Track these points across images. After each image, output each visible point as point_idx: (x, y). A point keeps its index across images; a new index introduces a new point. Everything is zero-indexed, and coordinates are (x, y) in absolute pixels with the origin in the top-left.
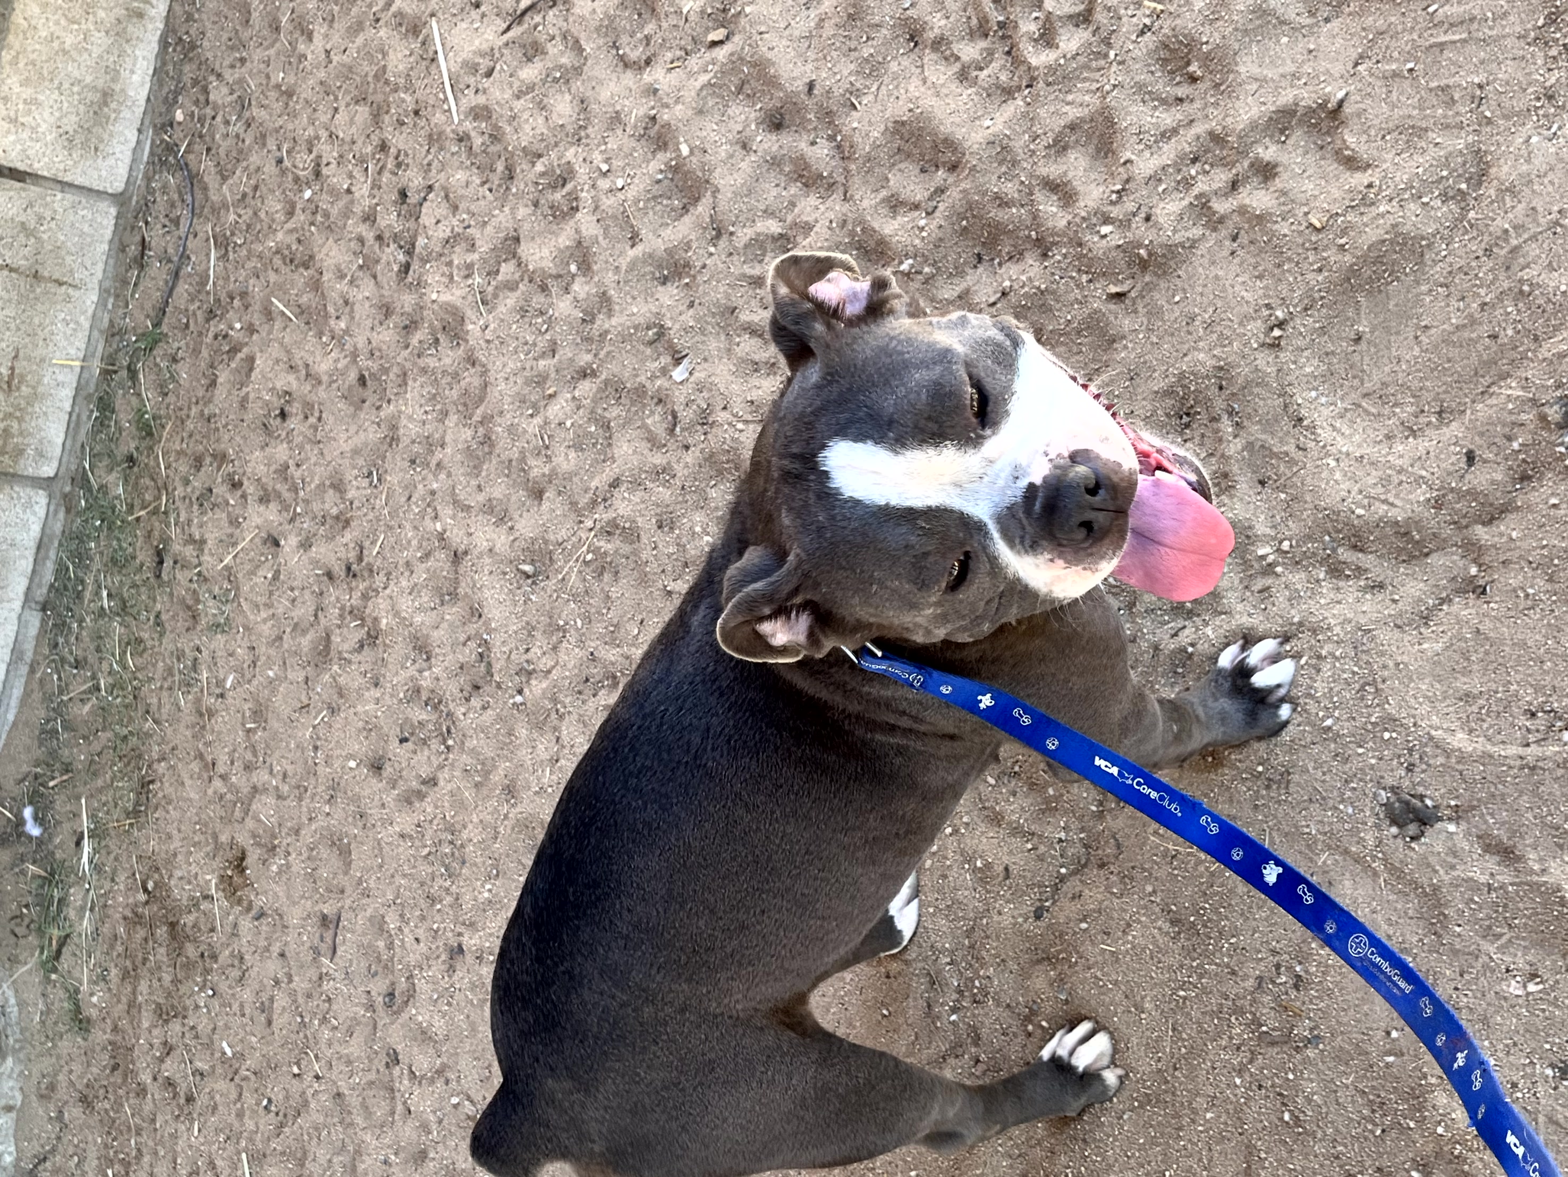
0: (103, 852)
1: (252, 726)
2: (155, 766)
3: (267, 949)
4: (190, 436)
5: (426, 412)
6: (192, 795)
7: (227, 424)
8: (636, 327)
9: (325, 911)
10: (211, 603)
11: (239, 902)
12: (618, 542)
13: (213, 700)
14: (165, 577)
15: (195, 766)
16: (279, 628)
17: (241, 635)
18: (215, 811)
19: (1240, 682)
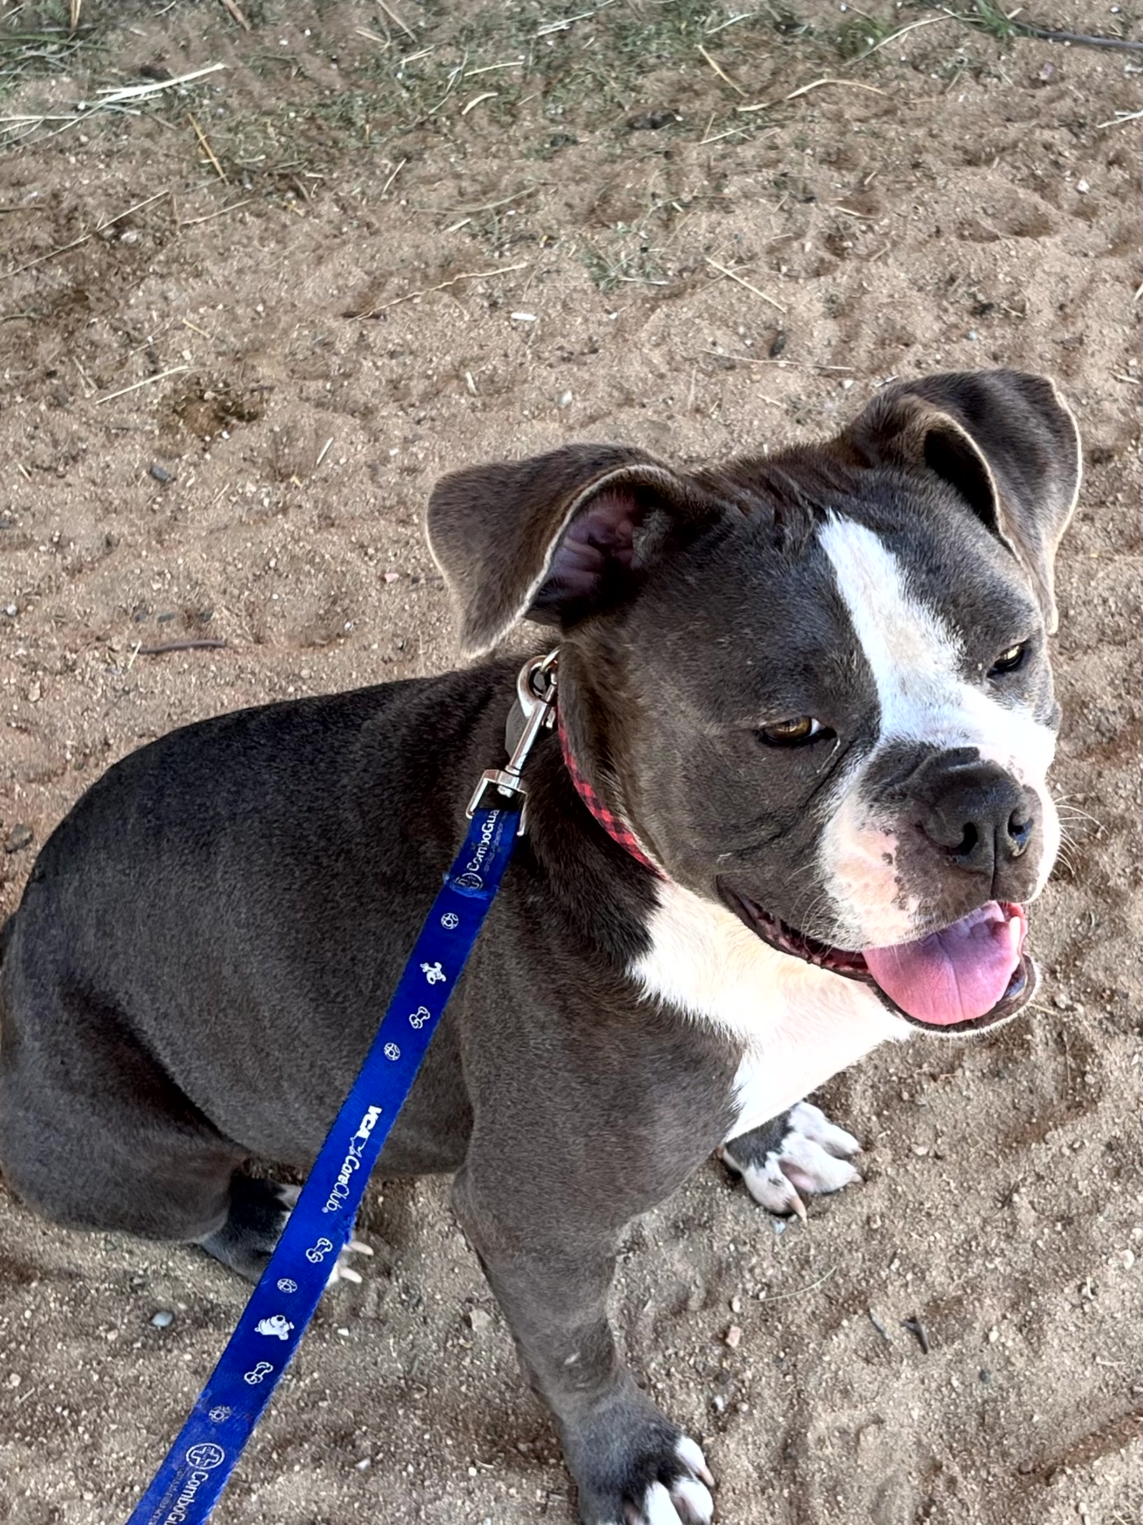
0: (149, 125)
1: (471, 384)
2: (328, 196)
3: (108, 509)
4: (875, 135)
5: (1105, 601)
6: (309, 284)
7: (923, 204)
9: (216, 615)
10: (634, 246)
11: (167, 428)
12: (1053, 1065)
13: (480, 290)
14: (635, 139)
15: (357, 277)
16: (644, 394)
17: (605, 318)
18: (301, 338)
19: (653, 1468)
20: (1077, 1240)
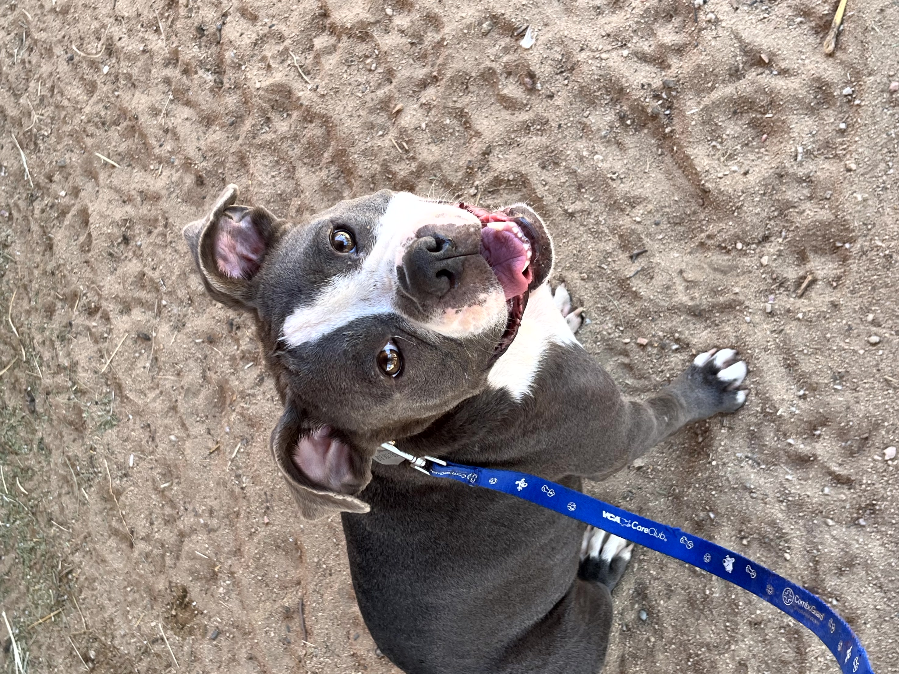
0: (34, 648)
1: (166, 485)
2: (70, 558)
3: (233, 659)
4: (37, 294)
5: (273, 177)
6: (116, 566)
7: (72, 270)
8: (469, 27)
9: (287, 605)
10: (94, 408)
11: (191, 632)
12: (504, 195)
13: (118, 482)
14: (40, 409)
15: (112, 542)
16: (170, 401)
17: (132, 421)
18: (144, 568)
19: (710, 377)
20: (590, 182)
